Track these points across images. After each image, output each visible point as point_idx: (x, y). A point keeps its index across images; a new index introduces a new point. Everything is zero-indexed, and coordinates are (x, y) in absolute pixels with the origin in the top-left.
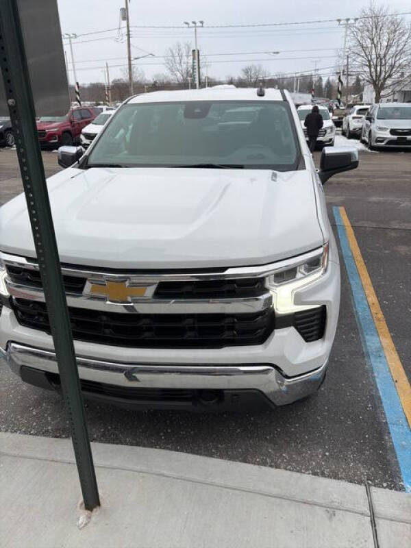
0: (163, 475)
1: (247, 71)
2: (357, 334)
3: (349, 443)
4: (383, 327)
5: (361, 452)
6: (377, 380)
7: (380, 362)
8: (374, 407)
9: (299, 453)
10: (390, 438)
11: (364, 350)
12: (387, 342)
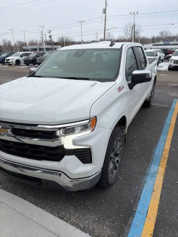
0: (16, 210)
1: (161, 33)
2: (148, 163)
3: (110, 216)
4: (164, 162)
5: (113, 222)
6: (144, 188)
7: (152, 180)
8: (135, 202)
9: (84, 215)
10: (133, 219)
11: (147, 172)
12: (162, 170)
